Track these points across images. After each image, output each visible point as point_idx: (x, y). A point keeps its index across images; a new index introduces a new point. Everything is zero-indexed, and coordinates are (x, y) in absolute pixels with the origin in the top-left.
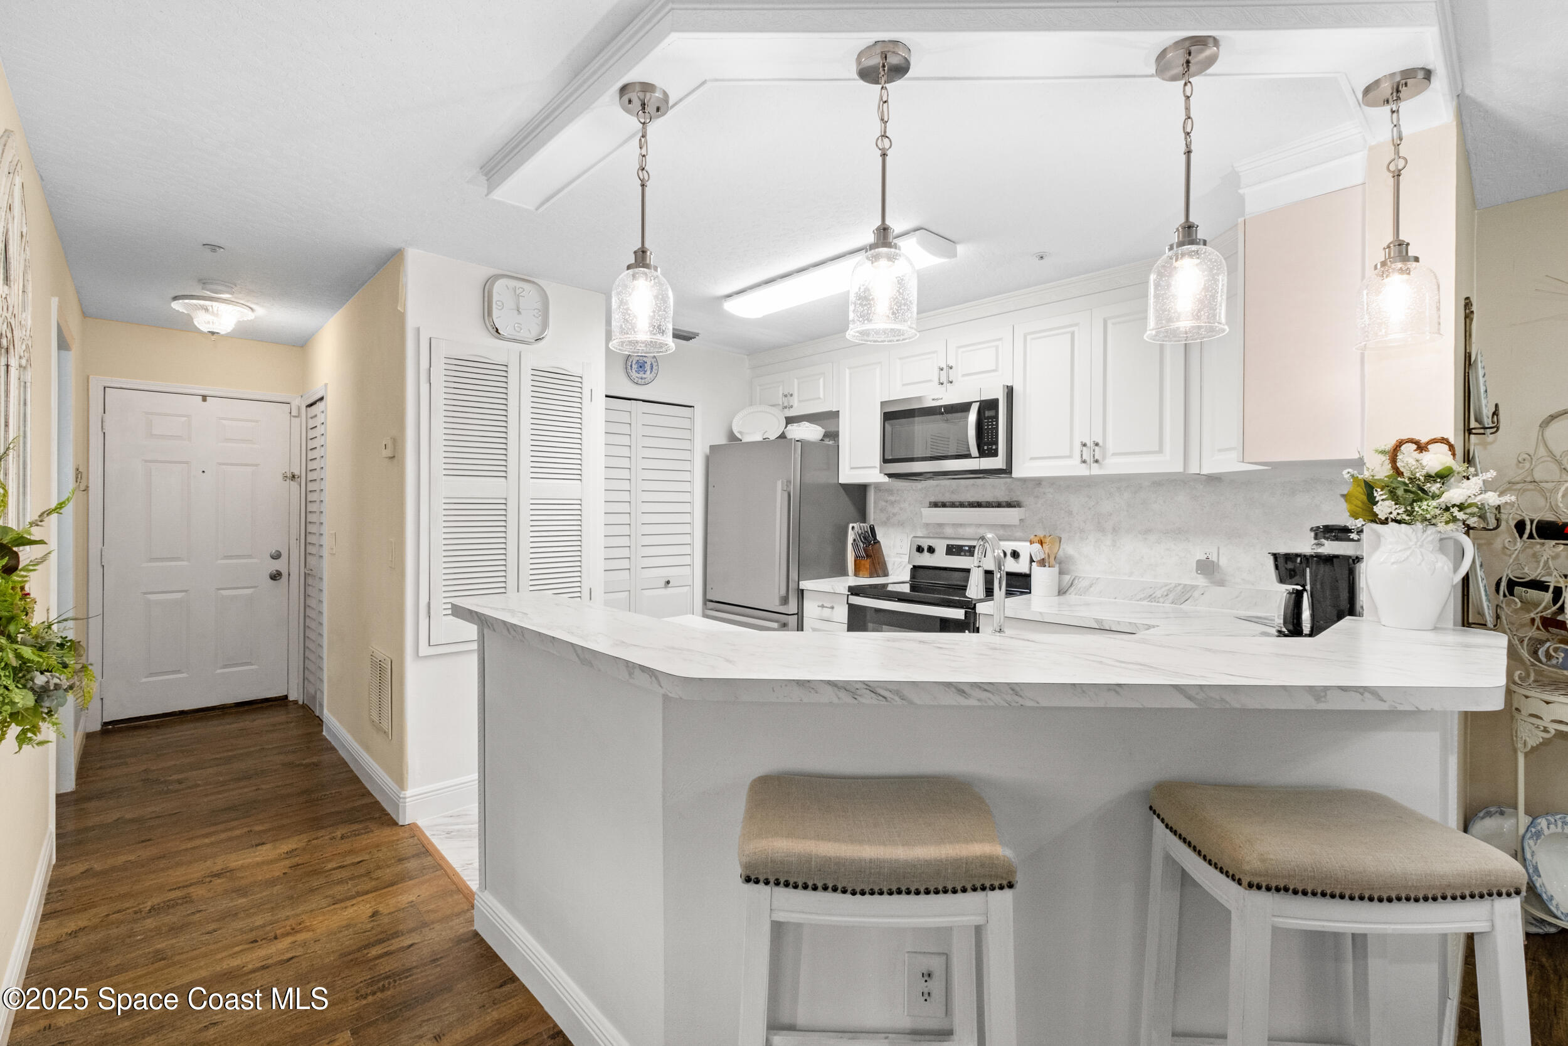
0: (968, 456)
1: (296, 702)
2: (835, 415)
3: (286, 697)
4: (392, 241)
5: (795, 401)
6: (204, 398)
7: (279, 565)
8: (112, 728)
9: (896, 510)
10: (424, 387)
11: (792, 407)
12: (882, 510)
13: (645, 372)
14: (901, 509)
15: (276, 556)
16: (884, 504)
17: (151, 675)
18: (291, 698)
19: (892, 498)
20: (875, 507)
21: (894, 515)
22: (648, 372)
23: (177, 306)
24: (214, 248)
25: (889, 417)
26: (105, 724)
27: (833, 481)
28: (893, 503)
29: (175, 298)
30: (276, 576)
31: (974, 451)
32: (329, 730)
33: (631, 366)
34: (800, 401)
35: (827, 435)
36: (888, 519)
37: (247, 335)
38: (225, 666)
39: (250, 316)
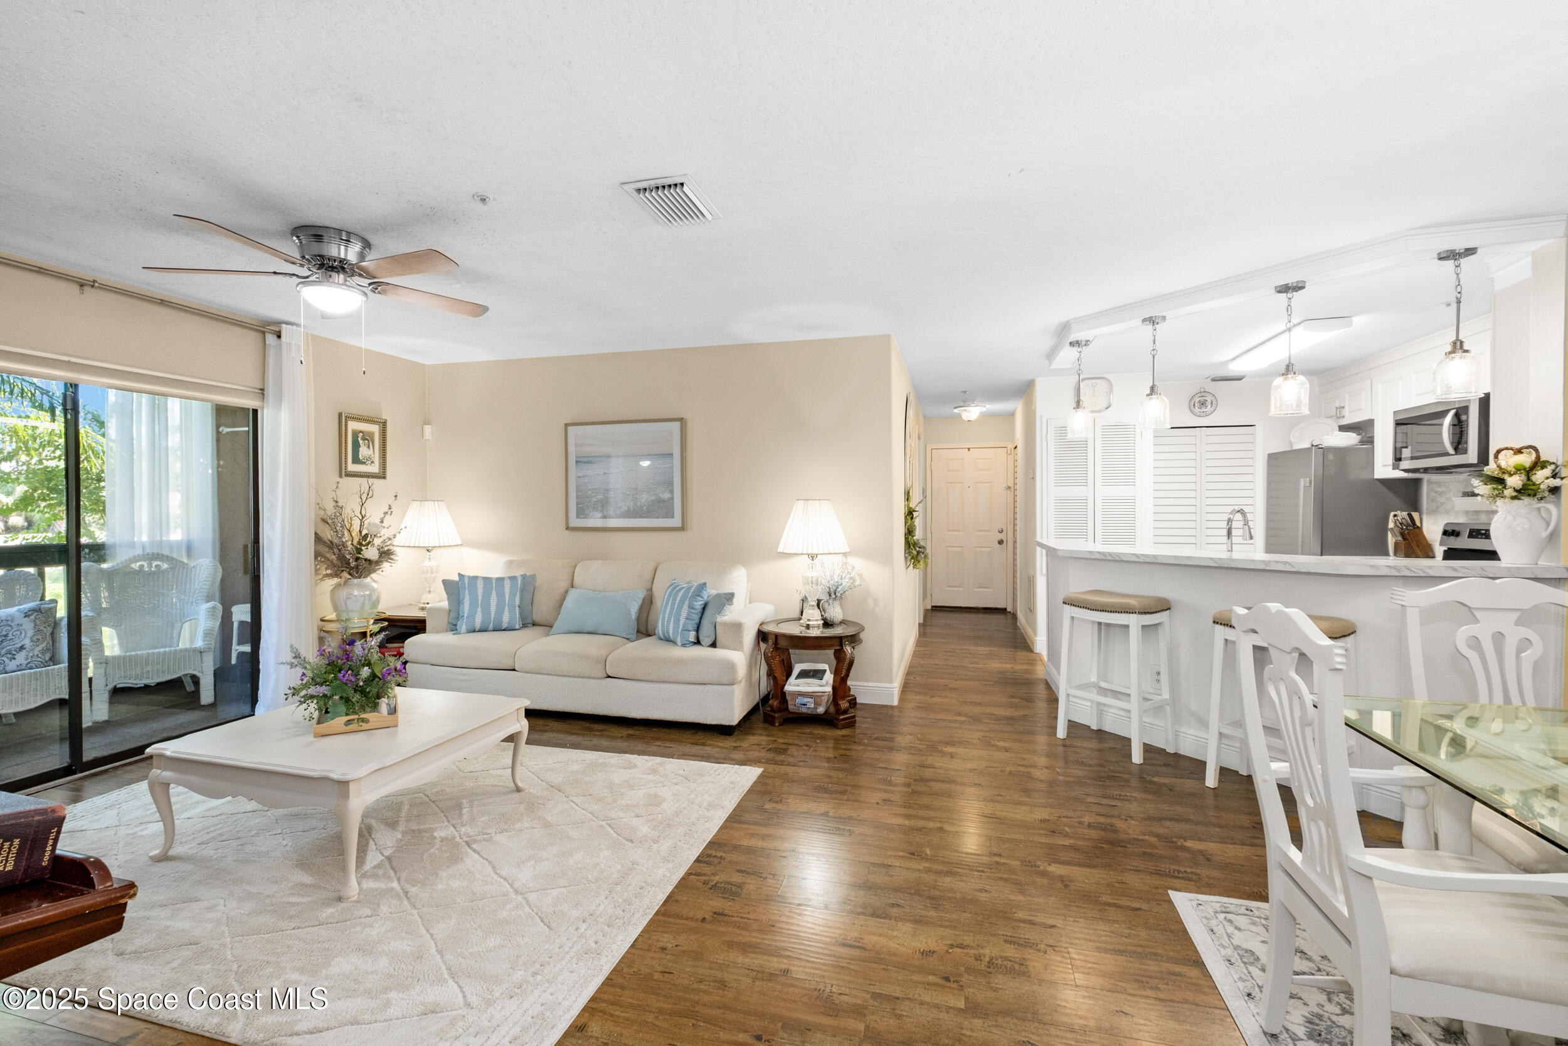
0: (1447, 454)
1: (1010, 612)
2: (1370, 423)
3: (1006, 609)
4: (1029, 377)
5: (1346, 412)
6: (969, 449)
7: (1002, 536)
8: (936, 609)
9: (1443, 500)
10: (1044, 444)
11: (1344, 417)
12: (1433, 500)
13: (1206, 407)
14: (1447, 499)
15: (1001, 532)
16: (1434, 494)
17: (949, 587)
18: (1008, 610)
19: (1440, 489)
20: (1428, 498)
21: (1442, 504)
22: (1209, 406)
23: (956, 411)
24: (965, 392)
25: (1398, 424)
26: (933, 607)
27: (1369, 477)
28: (1440, 494)
29: (955, 408)
30: (1001, 542)
31: (1452, 451)
32: (1020, 623)
33: (1194, 405)
34: (1350, 412)
35: (1362, 442)
36: (1437, 508)
37: (985, 416)
38: (978, 588)
39: (984, 409)
